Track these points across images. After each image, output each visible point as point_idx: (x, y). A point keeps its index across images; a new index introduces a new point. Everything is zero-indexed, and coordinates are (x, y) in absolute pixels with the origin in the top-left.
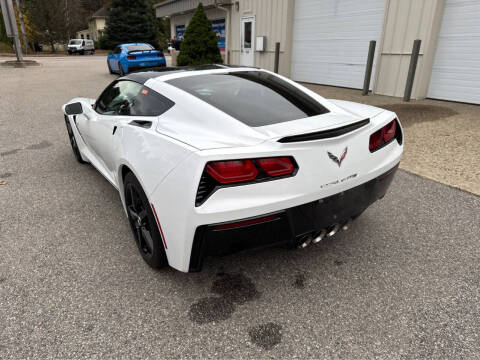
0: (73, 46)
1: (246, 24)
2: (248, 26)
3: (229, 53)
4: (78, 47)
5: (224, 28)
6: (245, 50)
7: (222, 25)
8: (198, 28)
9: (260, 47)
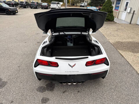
0: (81, 5)
1: (127, 2)
2: (127, 3)
3: (119, 12)
4: (83, 5)
5: (120, 3)
6: (124, 11)
7: (120, 2)
8: (107, 5)
9: (129, 11)
